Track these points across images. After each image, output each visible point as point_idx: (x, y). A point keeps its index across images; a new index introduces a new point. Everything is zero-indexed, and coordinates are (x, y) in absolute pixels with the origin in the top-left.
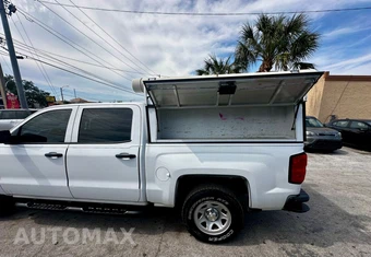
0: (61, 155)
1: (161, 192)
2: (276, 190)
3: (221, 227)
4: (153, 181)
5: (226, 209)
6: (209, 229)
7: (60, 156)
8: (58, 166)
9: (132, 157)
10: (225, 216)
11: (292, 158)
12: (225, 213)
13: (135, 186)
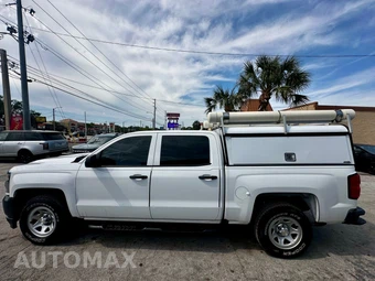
0: (146, 177)
1: (239, 209)
2: (339, 205)
3: (293, 241)
4: (232, 199)
5: (297, 224)
6: (281, 244)
7: (144, 178)
8: (142, 188)
9: (214, 178)
10: (296, 231)
11: (349, 177)
12: (296, 227)
13: (215, 205)
